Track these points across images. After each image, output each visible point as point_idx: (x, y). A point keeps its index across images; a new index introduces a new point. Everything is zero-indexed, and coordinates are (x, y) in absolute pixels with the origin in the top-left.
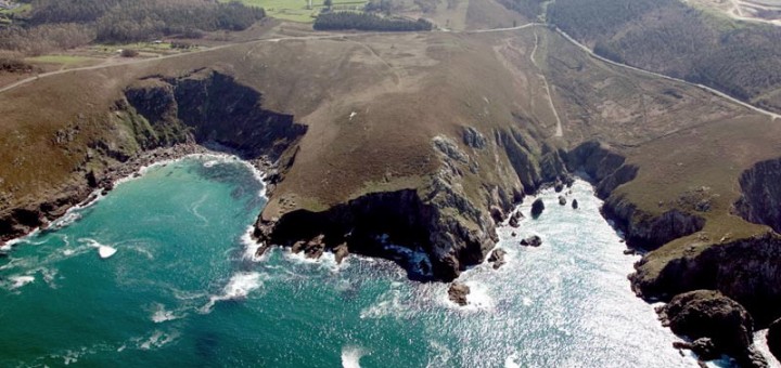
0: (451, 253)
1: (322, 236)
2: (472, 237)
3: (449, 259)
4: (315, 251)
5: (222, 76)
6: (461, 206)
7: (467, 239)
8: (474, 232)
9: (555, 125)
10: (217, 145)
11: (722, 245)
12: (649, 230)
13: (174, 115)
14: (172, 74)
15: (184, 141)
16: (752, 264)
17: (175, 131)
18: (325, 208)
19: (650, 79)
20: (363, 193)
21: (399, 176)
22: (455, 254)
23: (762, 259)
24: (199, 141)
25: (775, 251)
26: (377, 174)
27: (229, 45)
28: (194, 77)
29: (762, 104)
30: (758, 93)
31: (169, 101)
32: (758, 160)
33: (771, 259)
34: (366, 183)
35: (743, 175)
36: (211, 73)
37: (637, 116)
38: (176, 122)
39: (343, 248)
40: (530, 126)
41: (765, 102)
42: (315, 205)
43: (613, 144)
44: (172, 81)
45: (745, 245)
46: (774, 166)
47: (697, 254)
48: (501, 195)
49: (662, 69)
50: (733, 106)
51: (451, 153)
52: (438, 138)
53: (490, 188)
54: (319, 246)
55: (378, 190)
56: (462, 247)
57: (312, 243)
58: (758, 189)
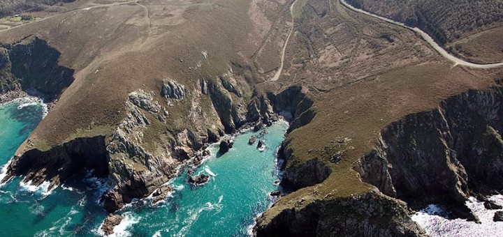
0: (115, 190)
1: (44, 170)
2: (137, 177)
3: (113, 194)
4: (38, 180)
5: (41, 40)
6: (131, 152)
7: (132, 179)
8: (140, 173)
9: (276, 69)
10: (35, 91)
11: (323, 201)
12: (296, 175)
13: (8, 71)
14: (9, 42)
15: (13, 89)
16: (349, 222)
17: (9, 82)
18: (49, 148)
19: (374, 23)
20: (73, 137)
21: (98, 125)
22: (118, 190)
23: (360, 218)
24: (24, 89)
25: (376, 211)
26: (85, 123)
27: (56, 15)
28: (23, 43)
29: (454, 50)
30: (458, 37)
31: (6, 61)
32: (410, 112)
33: (370, 218)
34: (78, 130)
35: (389, 127)
36: (34, 39)
37: (345, 60)
38: (9, 75)
39: (57, 178)
40: (247, 73)
41: (458, 47)
42: (44, 147)
43: (311, 89)
44: (8, 47)
45: (344, 204)
46: (427, 118)
47: (303, 207)
48: (191, 137)
49: (390, 14)
50: (428, 51)
51: (143, 106)
52: (134, 94)
53: (175, 132)
54: (41, 177)
55: (83, 136)
56: (127, 185)
57: (37, 174)
58: (405, 140)
